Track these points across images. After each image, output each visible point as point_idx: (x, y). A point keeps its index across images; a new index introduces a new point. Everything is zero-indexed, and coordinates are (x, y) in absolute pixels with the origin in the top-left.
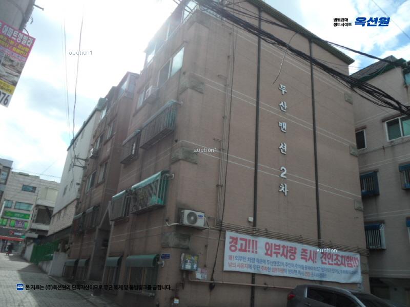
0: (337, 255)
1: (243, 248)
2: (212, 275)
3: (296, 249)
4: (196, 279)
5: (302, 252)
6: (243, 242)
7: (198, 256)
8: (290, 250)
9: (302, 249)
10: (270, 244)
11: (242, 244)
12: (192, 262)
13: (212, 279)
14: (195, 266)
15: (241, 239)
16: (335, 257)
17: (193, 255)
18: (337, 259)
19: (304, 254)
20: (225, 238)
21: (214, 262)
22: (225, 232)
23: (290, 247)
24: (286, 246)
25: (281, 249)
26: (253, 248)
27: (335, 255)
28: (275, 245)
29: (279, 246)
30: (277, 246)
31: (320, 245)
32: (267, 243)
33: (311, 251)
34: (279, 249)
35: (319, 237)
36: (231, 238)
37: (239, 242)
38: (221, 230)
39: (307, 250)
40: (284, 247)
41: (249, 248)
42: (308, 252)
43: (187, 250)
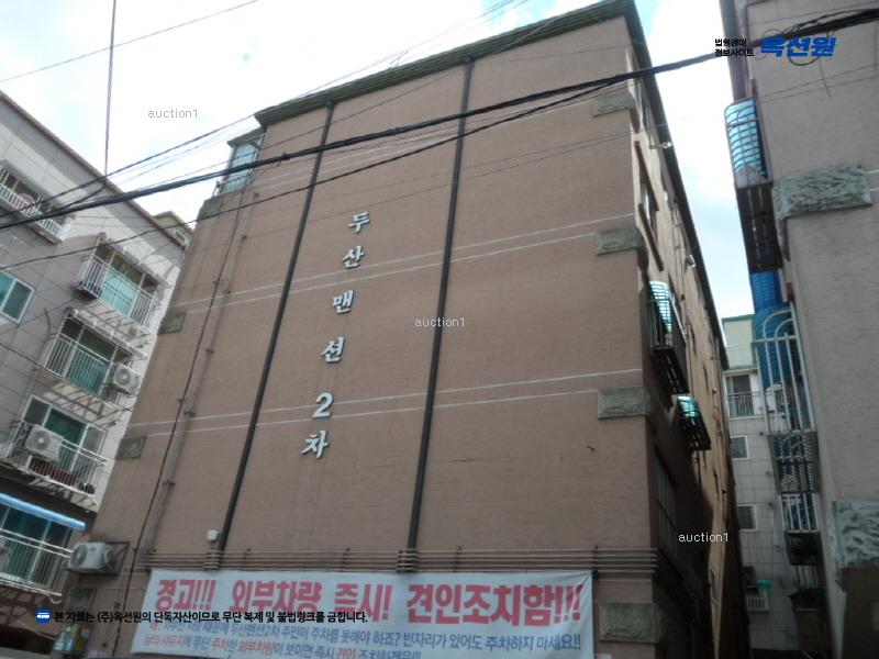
1: (185, 601)
3: (318, 587)
5: (338, 594)
6: (186, 589)
8: (302, 591)
9: (339, 586)
10: (246, 584)
11: (182, 594)
15: (183, 582)
16: (467, 596)
19: (347, 597)
22: (152, 572)
23: (302, 584)
24: (289, 582)
25: (277, 592)
26: (203, 599)
28: (260, 585)
29: (271, 585)
30: (265, 586)
32: (240, 583)
33: (368, 587)
34: (270, 593)
36: (162, 582)
37: (179, 588)
39: (356, 586)
40: (283, 586)
41: (196, 599)
42: (361, 591)
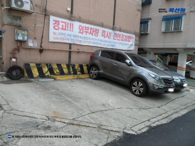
0: (123, 35)
1: (64, 28)
2: (41, 44)
3: (98, 30)
4: (29, 46)
5: (102, 32)
6: (64, 24)
7: (28, 31)
8: (95, 30)
9: (103, 31)
10: (82, 27)
11: (63, 26)
12: (23, 35)
13: (41, 47)
14: (26, 38)
15: (62, 22)
16: (121, 36)
17: (24, 30)
18: (123, 37)
19: (104, 33)
20: (49, 20)
21: (42, 36)
22: (49, 16)
23: (95, 29)
24: (92, 28)
25: (90, 30)
26: (70, 28)
27: (122, 35)
28: (85, 27)
29: (88, 28)
30: (87, 28)
31: (113, 29)
32: (80, 26)
33: (108, 32)
34: (88, 30)
35: (114, 24)
36: (54, 21)
37: (61, 24)
38: (46, 14)
39: (105, 31)
40: (91, 29)
41: (68, 28)
42: (106, 33)
43: (19, 27)
